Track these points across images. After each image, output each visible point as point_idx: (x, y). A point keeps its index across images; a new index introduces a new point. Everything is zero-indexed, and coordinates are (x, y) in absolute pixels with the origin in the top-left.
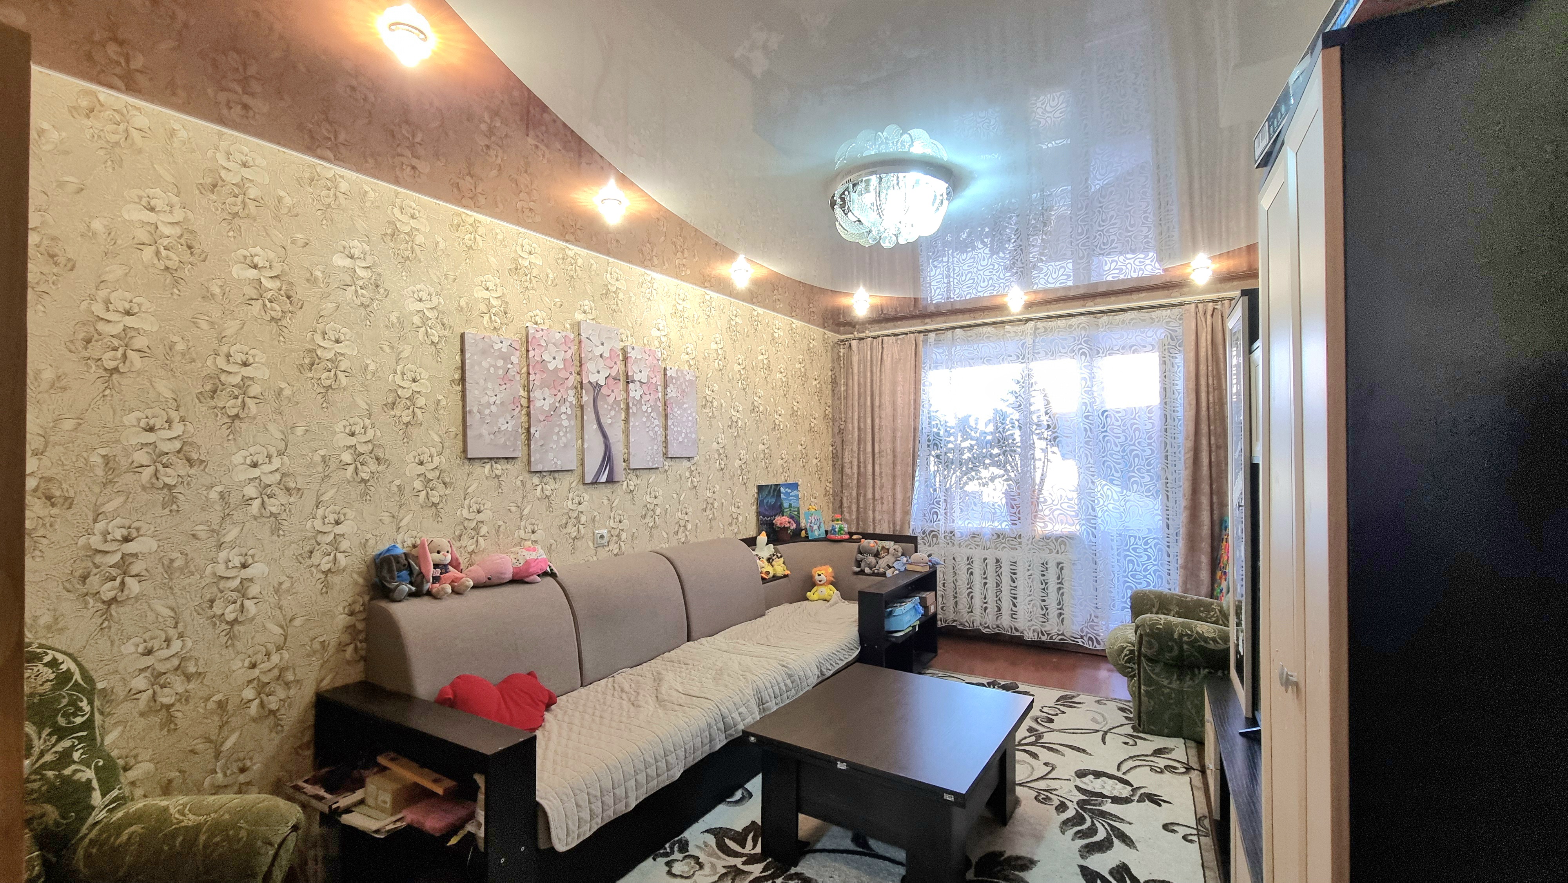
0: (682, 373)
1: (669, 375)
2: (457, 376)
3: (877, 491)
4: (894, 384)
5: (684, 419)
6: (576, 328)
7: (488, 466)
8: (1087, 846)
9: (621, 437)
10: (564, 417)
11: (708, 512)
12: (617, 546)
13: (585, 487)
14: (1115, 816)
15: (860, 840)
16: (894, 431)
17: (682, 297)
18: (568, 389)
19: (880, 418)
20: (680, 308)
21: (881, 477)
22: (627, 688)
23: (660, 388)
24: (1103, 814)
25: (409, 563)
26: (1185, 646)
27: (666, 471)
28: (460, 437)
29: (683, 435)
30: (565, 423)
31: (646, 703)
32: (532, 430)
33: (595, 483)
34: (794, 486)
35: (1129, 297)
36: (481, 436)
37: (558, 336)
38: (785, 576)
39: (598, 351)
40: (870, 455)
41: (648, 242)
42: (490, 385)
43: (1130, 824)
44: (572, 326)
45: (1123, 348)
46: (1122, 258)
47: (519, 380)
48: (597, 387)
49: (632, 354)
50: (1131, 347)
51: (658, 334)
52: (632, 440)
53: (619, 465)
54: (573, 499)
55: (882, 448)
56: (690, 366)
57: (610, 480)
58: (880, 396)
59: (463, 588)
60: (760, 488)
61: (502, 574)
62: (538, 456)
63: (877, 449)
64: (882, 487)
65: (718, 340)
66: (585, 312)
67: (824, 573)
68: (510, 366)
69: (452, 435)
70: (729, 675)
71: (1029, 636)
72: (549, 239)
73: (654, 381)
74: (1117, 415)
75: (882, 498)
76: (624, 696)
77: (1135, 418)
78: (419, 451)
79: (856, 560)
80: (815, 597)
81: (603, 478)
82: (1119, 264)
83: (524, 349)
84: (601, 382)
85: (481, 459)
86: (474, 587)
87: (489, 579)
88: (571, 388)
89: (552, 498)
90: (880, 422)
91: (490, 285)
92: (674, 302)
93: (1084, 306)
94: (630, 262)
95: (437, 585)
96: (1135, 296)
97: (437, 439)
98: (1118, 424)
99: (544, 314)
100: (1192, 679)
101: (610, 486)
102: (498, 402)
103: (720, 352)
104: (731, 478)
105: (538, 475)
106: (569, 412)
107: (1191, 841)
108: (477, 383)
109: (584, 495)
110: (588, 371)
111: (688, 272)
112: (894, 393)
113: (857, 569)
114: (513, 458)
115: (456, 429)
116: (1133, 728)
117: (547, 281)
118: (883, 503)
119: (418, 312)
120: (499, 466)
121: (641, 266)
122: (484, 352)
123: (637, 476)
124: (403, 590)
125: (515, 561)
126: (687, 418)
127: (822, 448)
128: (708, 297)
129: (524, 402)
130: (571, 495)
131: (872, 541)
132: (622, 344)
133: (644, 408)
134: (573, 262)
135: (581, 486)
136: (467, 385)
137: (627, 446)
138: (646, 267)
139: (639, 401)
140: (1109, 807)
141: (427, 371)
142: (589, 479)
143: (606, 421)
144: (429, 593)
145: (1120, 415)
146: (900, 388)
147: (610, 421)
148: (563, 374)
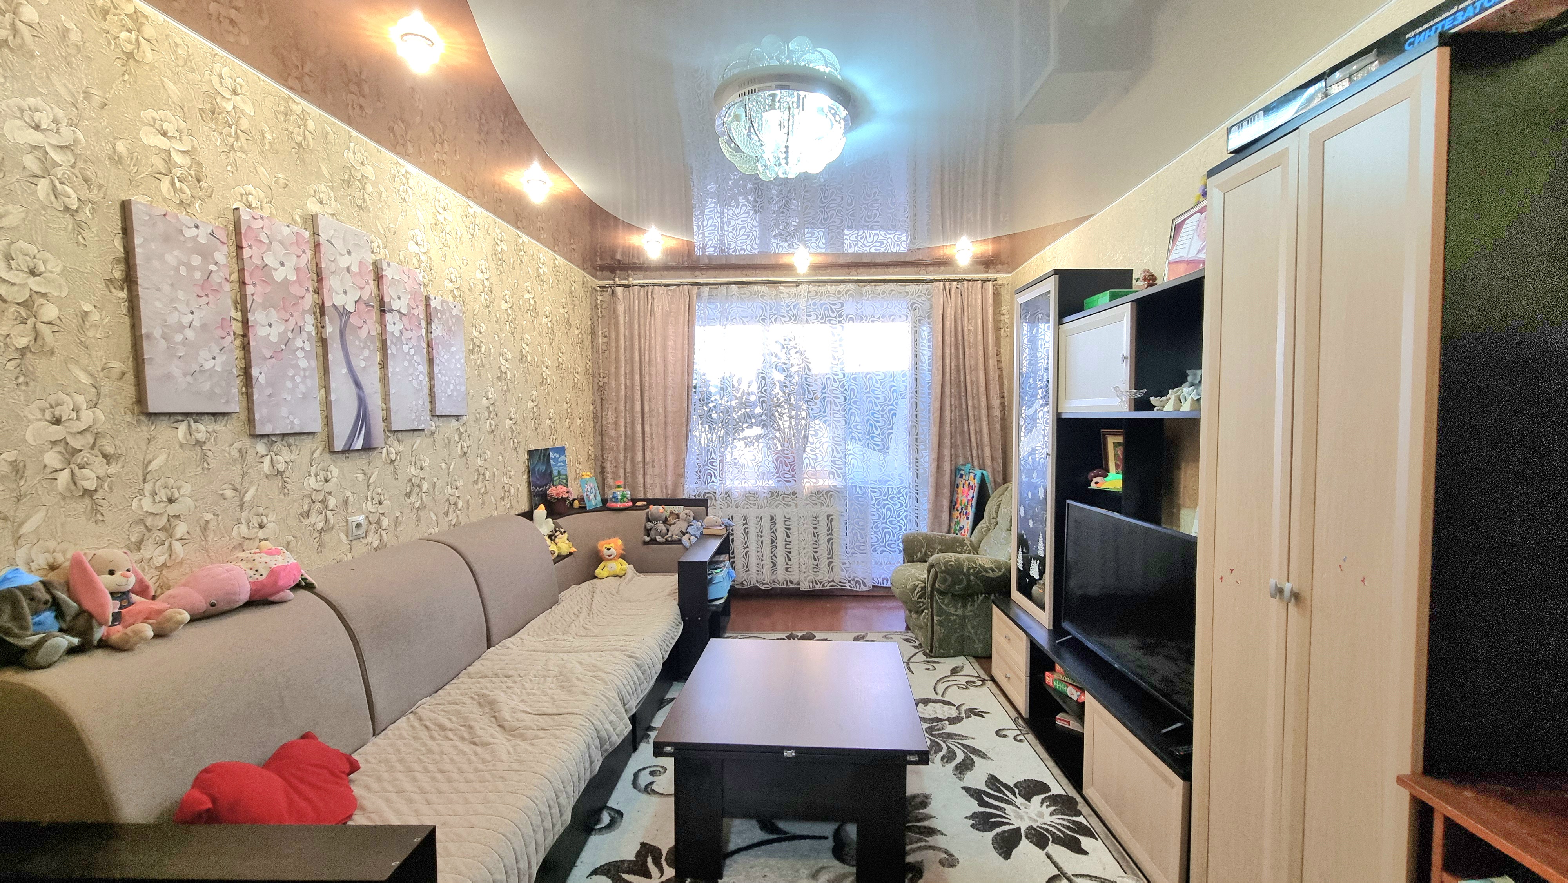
0: (448, 306)
1: (433, 306)
2: (118, 274)
3: (648, 454)
4: (665, 338)
5: (452, 366)
6: (310, 222)
7: (182, 427)
8: (957, 768)
9: (378, 386)
10: (300, 354)
11: (480, 485)
12: (377, 536)
13: (333, 457)
14: (959, 735)
15: (767, 825)
16: (665, 388)
17: (442, 204)
18: (304, 312)
19: (650, 374)
20: (441, 218)
21: (652, 438)
22: (448, 724)
23: (423, 323)
24: (950, 736)
25: (54, 598)
26: (972, 578)
27: (432, 434)
28: (130, 377)
29: (452, 387)
30: (303, 363)
31: (492, 736)
32: (255, 372)
33: (347, 451)
34: (561, 450)
35: (886, 270)
36: (169, 377)
37: (286, 231)
38: (571, 554)
39: (344, 262)
40: (639, 415)
41: (401, 119)
42: (181, 295)
43: (974, 739)
44: (304, 219)
45: (883, 317)
46: (883, 233)
47: (229, 291)
48: (344, 314)
49: (388, 273)
50: (890, 316)
51: (416, 249)
52: (392, 391)
53: (378, 427)
54: (316, 475)
55: (653, 407)
56: (455, 297)
57: (368, 448)
58: (650, 351)
59: (170, 625)
60: (531, 453)
61: (234, 594)
62: (265, 411)
63: (647, 409)
64: (652, 449)
65: (483, 268)
66: (321, 203)
67: (612, 546)
68: (212, 267)
69: (115, 374)
70: (579, 680)
71: (805, 587)
72: (262, 77)
73: (416, 312)
74: (877, 378)
75: (653, 461)
76: (450, 734)
77: (893, 381)
78: (52, 399)
79: (645, 527)
80: (605, 573)
81: (358, 444)
82: (881, 237)
83: (232, 242)
84: (350, 308)
85: (170, 415)
86: (193, 620)
87: (213, 605)
88: (307, 312)
89: (287, 474)
90: (650, 378)
91: (169, 127)
92: (433, 210)
93: (849, 274)
94: (378, 142)
95: (119, 628)
96: (891, 270)
97: (85, 379)
98: (878, 386)
99: (262, 195)
100: (972, 605)
101: (364, 455)
102: (196, 324)
103: (487, 283)
104: (502, 443)
105: (265, 440)
106: (307, 347)
107: (1021, 741)
108: (158, 290)
109: (332, 468)
110: (331, 289)
111: (449, 174)
112: (665, 348)
113: (647, 539)
114: (224, 414)
115: (121, 364)
116: (925, 654)
117: (263, 144)
118: (654, 467)
119: (35, 148)
120: (201, 427)
121: (390, 150)
122: (167, 239)
123: (399, 441)
124: (56, 647)
125: (251, 573)
126: (456, 364)
127: (584, 409)
128: (471, 211)
129: (237, 327)
130: (313, 469)
131: (661, 507)
132: (374, 257)
133: (406, 348)
134: (300, 122)
135: (328, 456)
136: (141, 292)
137: (386, 397)
138: (398, 154)
139: (399, 339)
140: (950, 729)
141: (58, 257)
142: (339, 445)
143: (359, 364)
144: (104, 644)
145: (880, 378)
146: (670, 343)
147: (363, 364)
148: (296, 290)
